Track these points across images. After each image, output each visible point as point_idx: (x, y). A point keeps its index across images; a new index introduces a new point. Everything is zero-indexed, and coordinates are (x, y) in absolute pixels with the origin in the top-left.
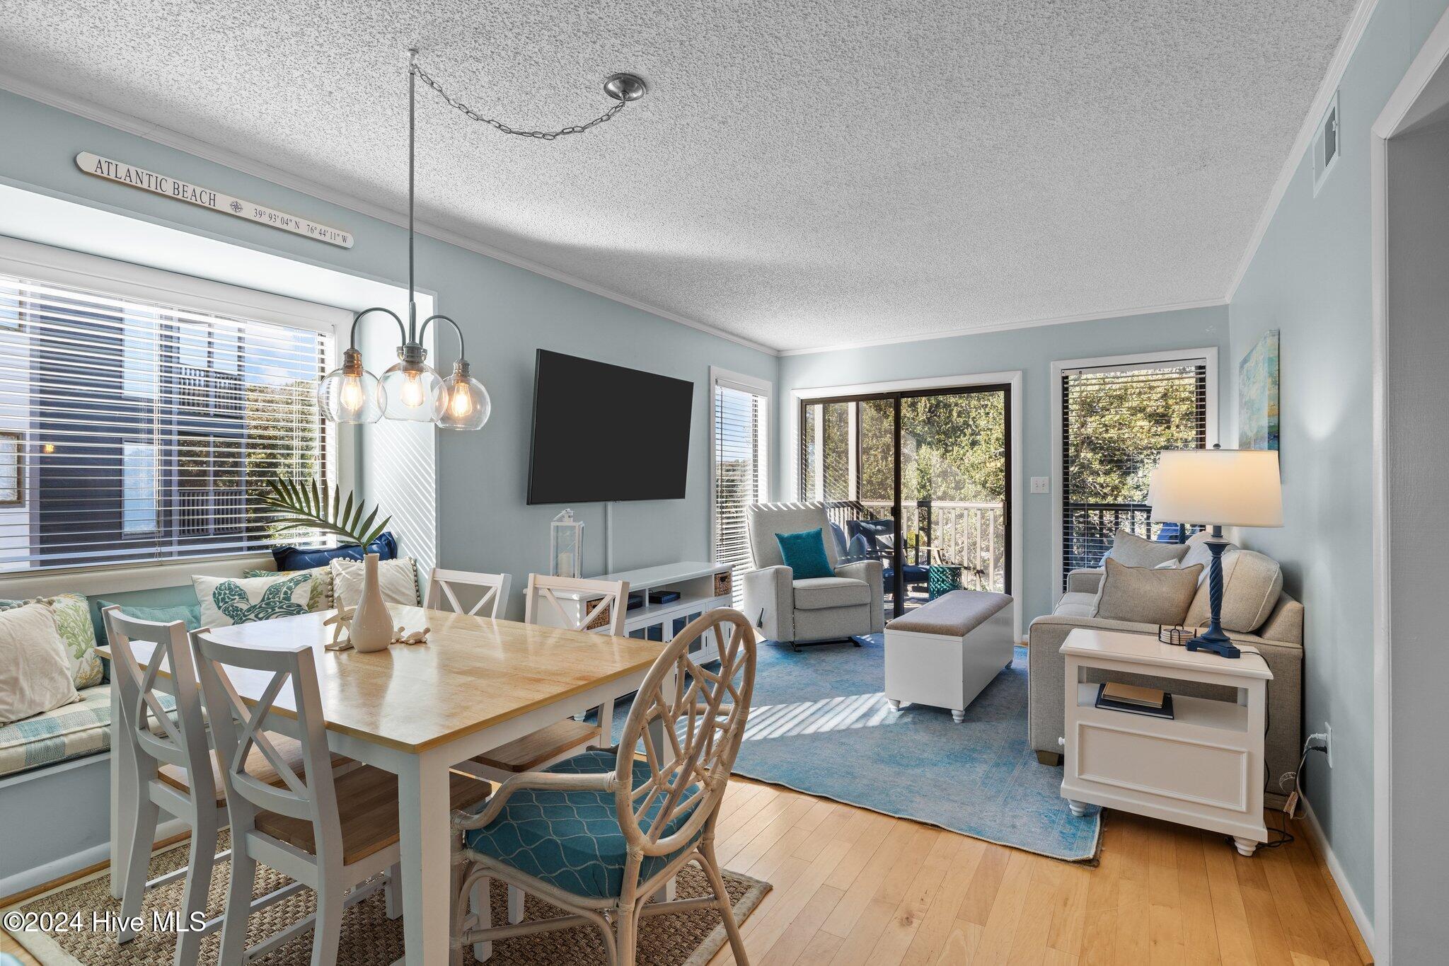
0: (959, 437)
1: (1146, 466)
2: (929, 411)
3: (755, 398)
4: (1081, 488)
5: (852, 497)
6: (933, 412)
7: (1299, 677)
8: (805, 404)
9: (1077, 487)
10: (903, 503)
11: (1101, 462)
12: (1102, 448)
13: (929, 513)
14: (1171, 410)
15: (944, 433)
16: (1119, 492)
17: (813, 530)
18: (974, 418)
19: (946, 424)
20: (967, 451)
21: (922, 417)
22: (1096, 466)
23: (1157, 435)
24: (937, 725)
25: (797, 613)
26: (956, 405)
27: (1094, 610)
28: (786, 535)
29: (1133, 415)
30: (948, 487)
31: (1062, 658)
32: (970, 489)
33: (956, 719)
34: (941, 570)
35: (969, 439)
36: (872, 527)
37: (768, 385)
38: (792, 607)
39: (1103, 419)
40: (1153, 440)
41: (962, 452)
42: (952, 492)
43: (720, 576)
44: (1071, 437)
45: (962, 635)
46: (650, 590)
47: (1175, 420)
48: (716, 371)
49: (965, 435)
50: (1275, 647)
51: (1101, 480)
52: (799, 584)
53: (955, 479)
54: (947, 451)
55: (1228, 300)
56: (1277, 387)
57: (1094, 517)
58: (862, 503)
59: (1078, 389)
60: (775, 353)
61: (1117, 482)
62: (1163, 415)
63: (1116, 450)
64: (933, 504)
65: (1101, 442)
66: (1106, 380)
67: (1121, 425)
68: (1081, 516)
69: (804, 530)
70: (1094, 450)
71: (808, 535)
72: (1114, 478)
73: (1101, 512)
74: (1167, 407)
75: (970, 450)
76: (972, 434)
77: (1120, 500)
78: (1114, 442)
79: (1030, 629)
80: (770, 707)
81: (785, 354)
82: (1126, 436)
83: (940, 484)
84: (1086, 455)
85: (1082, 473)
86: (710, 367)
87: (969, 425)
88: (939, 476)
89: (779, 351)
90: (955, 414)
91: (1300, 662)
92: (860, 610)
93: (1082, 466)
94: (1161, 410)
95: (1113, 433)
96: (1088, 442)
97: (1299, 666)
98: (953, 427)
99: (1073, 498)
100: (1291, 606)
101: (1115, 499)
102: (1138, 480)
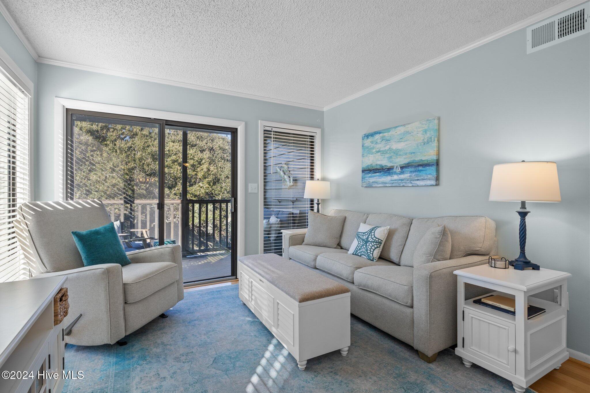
25: (128, 308)
33: (345, 353)
38: (123, 304)
43: (59, 295)
52: (128, 278)
55: (325, 109)
56: (438, 142)
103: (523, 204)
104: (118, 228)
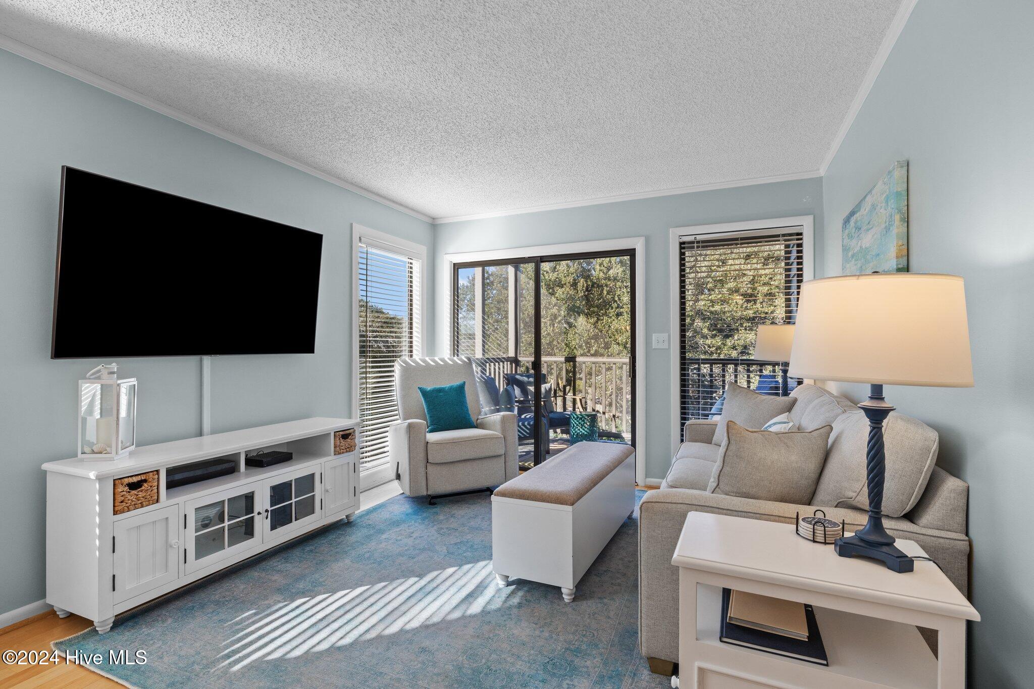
0: (608, 309)
1: (740, 332)
2: (587, 290)
3: (411, 261)
4: (695, 347)
5: (511, 353)
6: (590, 290)
7: (966, 578)
8: (457, 267)
9: (692, 347)
10: (544, 359)
11: (709, 330)
12: (709, 318)
13: (574, 367)
14: (756, 292)
15: (597, 306)
16: (721, 351)
17: (456, 384)
18: (619, 295)
19: (598, 300)
20: (614, 320)
21: (581, 294)
22: (705, 331)
23: (748, 309)
24: (543, 607)
25: (430, 468)
26: (606, 286)
27: (714, 482)
28: (429, 388)
29: (730, 295)
30: (599, 347)
31: (675, 570)
32: (615, 348)
33: (567, 598)
34: (580, 417)
35: (615, 311)
36: (525, 379)
37: (423, 250)
38: (425, 462)
39: (710, 297)
40: (745, 313)
41: (610, 321)
42: (602, 351)
43: (341, 433)
44: (688, 308)
45: (572, 504)
46: (247, 453)
47: (760, 298)
48: (358, 229)
49: (612, 308)
50: (936, 539)
51: (708, 342)
52: (433, 437)
53: (604, 340)
54: (598, 319)
55: (822, 172)
56: (906, 224)
57: (705, 369)
58: (520, 359)
59: (693, 275)
60: (430, 221)
61: (720, 344)
62: (751, 295)
63: (719, 320)
64: (577, 359)
65: (709, 314)
66: (713, 268)
67: (724, 301)
68: (695, 369)
69: (447, 382)
70: (704, 319)
71: (451, 388)
72: (718, 341)
73: (711, 366)
74: (754, 289)
75: (615, 320)
76: (618, 307)
77: (722, 357)
78: (718, 314)
79: (641, 509)
80: (368, 587)
81: (439, 222)
82: (726, 309)
83: (593, 344)
84: (698, 323)
85: (695, 337)
86: (352, 225)
87: (615, 301)
88: (592, 339)
89: (434, 219)
90: (605, 292)
91: (965, 558)
92: (495, 461)
93: (695, 331)
94: (750, 291)
95: (717, 308)
96: (699, 313)
97: (965, 563)
98: (604, 301)
99: (689, 355)
100: (950, 485)
101: (719, 356)
102: (734, 342)
103: (877, 392)
104: (546, 392)
